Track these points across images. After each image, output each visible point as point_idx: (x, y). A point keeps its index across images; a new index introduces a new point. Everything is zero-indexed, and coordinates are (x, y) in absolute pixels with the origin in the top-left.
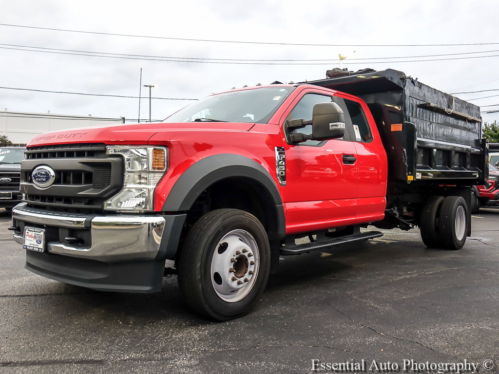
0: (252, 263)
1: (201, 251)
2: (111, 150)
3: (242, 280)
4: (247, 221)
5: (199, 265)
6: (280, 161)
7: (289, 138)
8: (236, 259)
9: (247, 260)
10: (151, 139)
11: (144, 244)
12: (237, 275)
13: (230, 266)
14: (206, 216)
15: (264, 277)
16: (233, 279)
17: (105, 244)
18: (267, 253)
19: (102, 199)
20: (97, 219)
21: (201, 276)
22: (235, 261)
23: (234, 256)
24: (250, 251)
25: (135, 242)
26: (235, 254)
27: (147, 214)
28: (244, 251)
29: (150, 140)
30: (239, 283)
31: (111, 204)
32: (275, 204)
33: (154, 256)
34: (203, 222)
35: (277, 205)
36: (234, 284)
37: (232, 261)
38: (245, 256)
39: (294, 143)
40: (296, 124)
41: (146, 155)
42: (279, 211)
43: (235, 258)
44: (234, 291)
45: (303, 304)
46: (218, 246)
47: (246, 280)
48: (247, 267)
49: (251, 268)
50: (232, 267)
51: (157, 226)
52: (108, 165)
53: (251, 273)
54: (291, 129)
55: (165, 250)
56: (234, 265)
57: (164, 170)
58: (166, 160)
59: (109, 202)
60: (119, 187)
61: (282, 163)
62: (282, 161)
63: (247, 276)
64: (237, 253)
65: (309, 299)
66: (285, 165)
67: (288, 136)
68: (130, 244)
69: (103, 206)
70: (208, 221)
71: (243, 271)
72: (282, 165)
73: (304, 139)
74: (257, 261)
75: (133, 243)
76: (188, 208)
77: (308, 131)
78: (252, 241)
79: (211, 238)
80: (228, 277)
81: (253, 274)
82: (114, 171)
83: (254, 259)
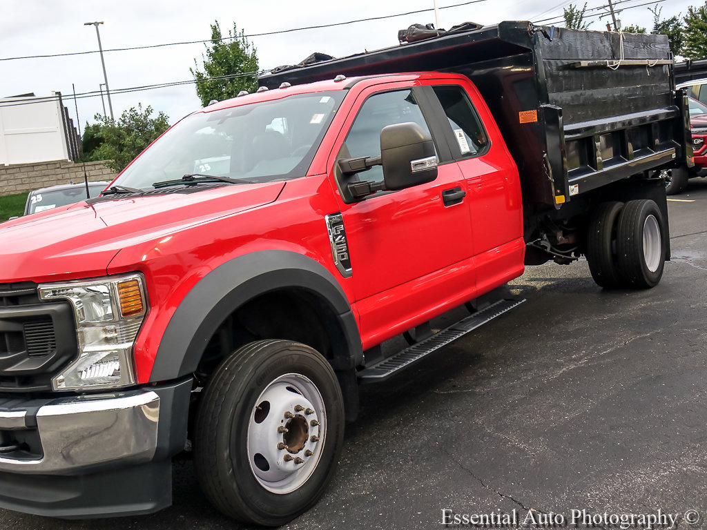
0: (314, 424)
1: (225, 431)
2: (46, 290)
3: (301, 454)
4: (296, 358)
5: (226, 454)
6: (337, 236)
7: (346, 192)
8: (287, 426)
9: (305, 421)
10: (112, 266)
11: (128, 426)
12: (292, 449)
13: (279, 439)
14: (225, 367)
15: (337, 436)
16: (287, 459)
17: (65, 432)
18: (335, 398)
19: (47, 374)
20: (46, 410)
21: (233, 470)
22: (284, 431)
23: (282, 421)
24: (306, 404)
25: (114, 424)
26: (283, 418)
27: (128, 391)
28: (298, 409)
29: (110, 267)
30: (297, 461)
31: (61, 382)
32: (339, 315)
33: (152, 456)
34: (222, 378)
35: (342, 316)
36: (290, 465)
37: (280, 431)
38: (300, 415)
39: (356, 197)
40: (354, 168)
41: (108, 292)
42: (347, 324)
43: (284, 425)
44: (287, 475)
45: (406, 462)
46: (254, 410)
47: (308, 454)
48: (307, 431)
49: (313, 432)
50: (281, 440)
51: (151, 405)
52: (46, 318)
53: (314, 440)
54: (347, 175)
55: (166, 445)
56: (285, 437)
57: (143, 313)
58: (142, 290)
59: (61, 377)
60: (72, 353)
61: (340, 239)
62: (339, 237)
63: (308, 446)
64: (287, 415)
65: (415, 447)
67: (344, 186)
68: (107, 429)
69: (50, 385)
70: (231, 375)
71: (301, 439)
72: (341, 243)
73: (371, 190)
74: (322, 414)
75: (112, 426)
76: (193, 368)
77: (376, 175)
78: (310, 385)
79: (240, 405)
80: (277, 457)
81: (317, 440)
82: (58, 327)
83: (317, 431)
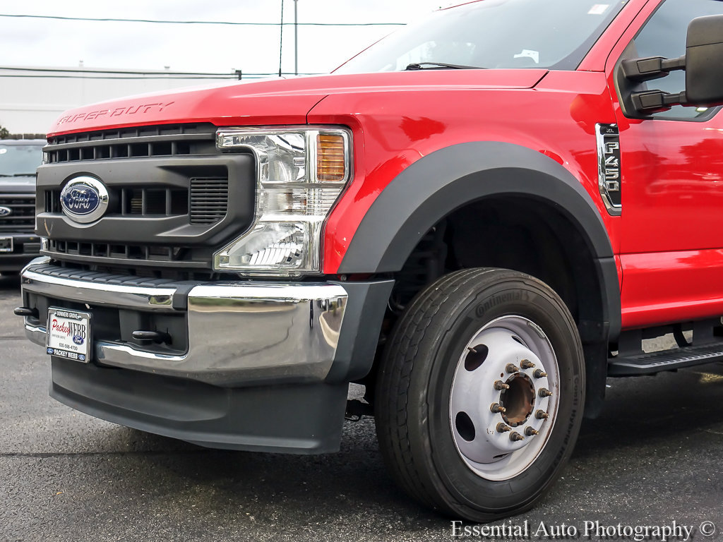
0: (543, 394)
1: (427, 364)
2: (226, 138)
3: (520, 430)
4: (532, 296)
5: (422, 395)
6: (608, 156)
7: (628, 103)
8: (508, 382)
9: (532, 386)
10: (314, 112)
11: (300, 346)
12: (509, 420)
13: (494, 398)
14: (436, 285)
15: (571, 426)
16: (501, 429)
17: (213, 347)
18: (576, 372)
19: (208, 247)
20: (200, 291)
21: (428, 419)
22: (503, 388)
23: (502, 375)
24: (539, 365)
25: (280, 342)
26: (504, 370)
27: (308, 279)
28: (526, 365)
30: (514, 438)
31: (226, 259)
32: (597, 258)
33: (324, 372)
34: (430, 299)
35: (601, 261)
36: (503, 440)
37: (498, 387)
38: (526, 376)
39: (642, 113)
40: (645, 69)
41: (303, 147)
42: (606, 274)
43: (504, 380)
44: (501, 456)
45: (662, 490)
46: (465, 352)
47: (529, 432)
48: (532, 402)
49: (540, 405)
50: (497, 400)
51: (330, 308)
52: (221, 172)
53: (540, 416)
54: (632, 81)
55: (347, 359)
56: (503, 397)
57: (344, 182)
58: (347, 158)
59: (224, 254)
60: (244, 222)
61: (612, 161)
62: (611, 158)
63: (531, 422)
64: (510, 369)
65: (675, 479)
66: (619, 167)
67: (626, 97)
68: (268, 347)
69: (211, 263)
70: (443, 295)
71: (523, 410)
72: (612, 167)
73: (665, 103)
74: (555, 389)
75: (275, 345)
76: (398, 267)
77: (675, 84)
78: (544, 343)
79: (451, 334)
80: (488, 422)
81: (545, 417)
82: (234, 184)
83: (546, 383)
